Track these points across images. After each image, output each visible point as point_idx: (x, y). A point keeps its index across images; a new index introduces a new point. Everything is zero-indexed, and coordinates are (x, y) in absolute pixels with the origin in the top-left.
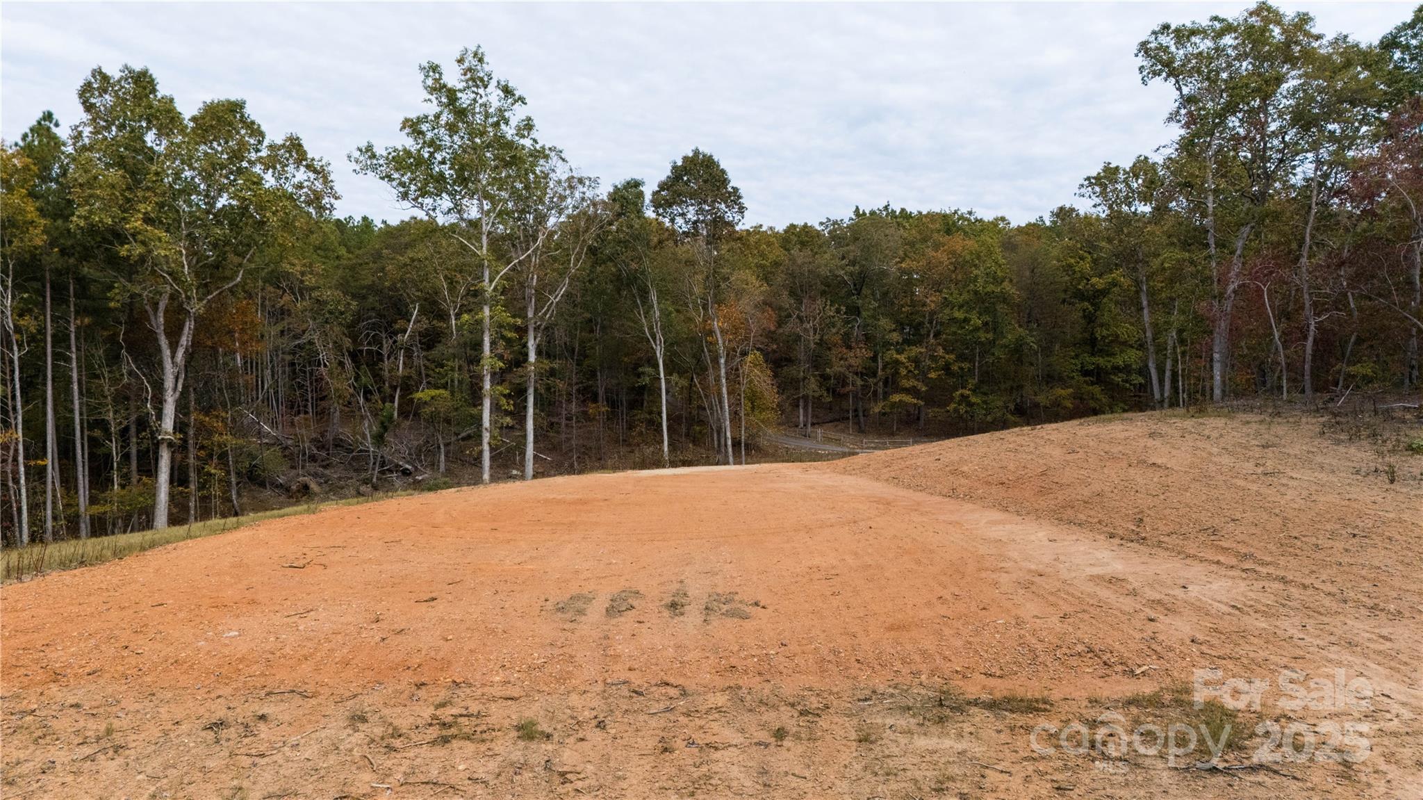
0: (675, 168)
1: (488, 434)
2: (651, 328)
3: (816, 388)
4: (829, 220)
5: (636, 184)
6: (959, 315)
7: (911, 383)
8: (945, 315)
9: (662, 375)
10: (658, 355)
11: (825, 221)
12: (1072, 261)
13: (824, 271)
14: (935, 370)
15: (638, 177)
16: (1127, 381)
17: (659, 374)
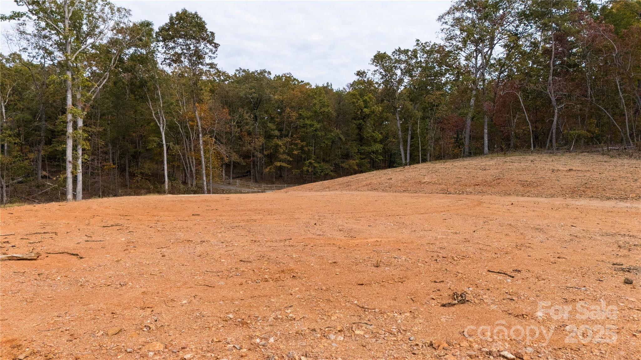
0: (171, 18)
1: (71, 166)
2: (156, 114)
3: (238, 158)
4: (241, 69)
5: (148, 24)
6: (308, 122)
7: (285, 156)
8: (301, 122)
9: (164, 142)
10: (162, 130)
11: (239, 69)
12: (355, 100)
13: (242, 94)
14: (296, 150)
15: (150, 20)
16: (376, 158)
17: (162, 141)
